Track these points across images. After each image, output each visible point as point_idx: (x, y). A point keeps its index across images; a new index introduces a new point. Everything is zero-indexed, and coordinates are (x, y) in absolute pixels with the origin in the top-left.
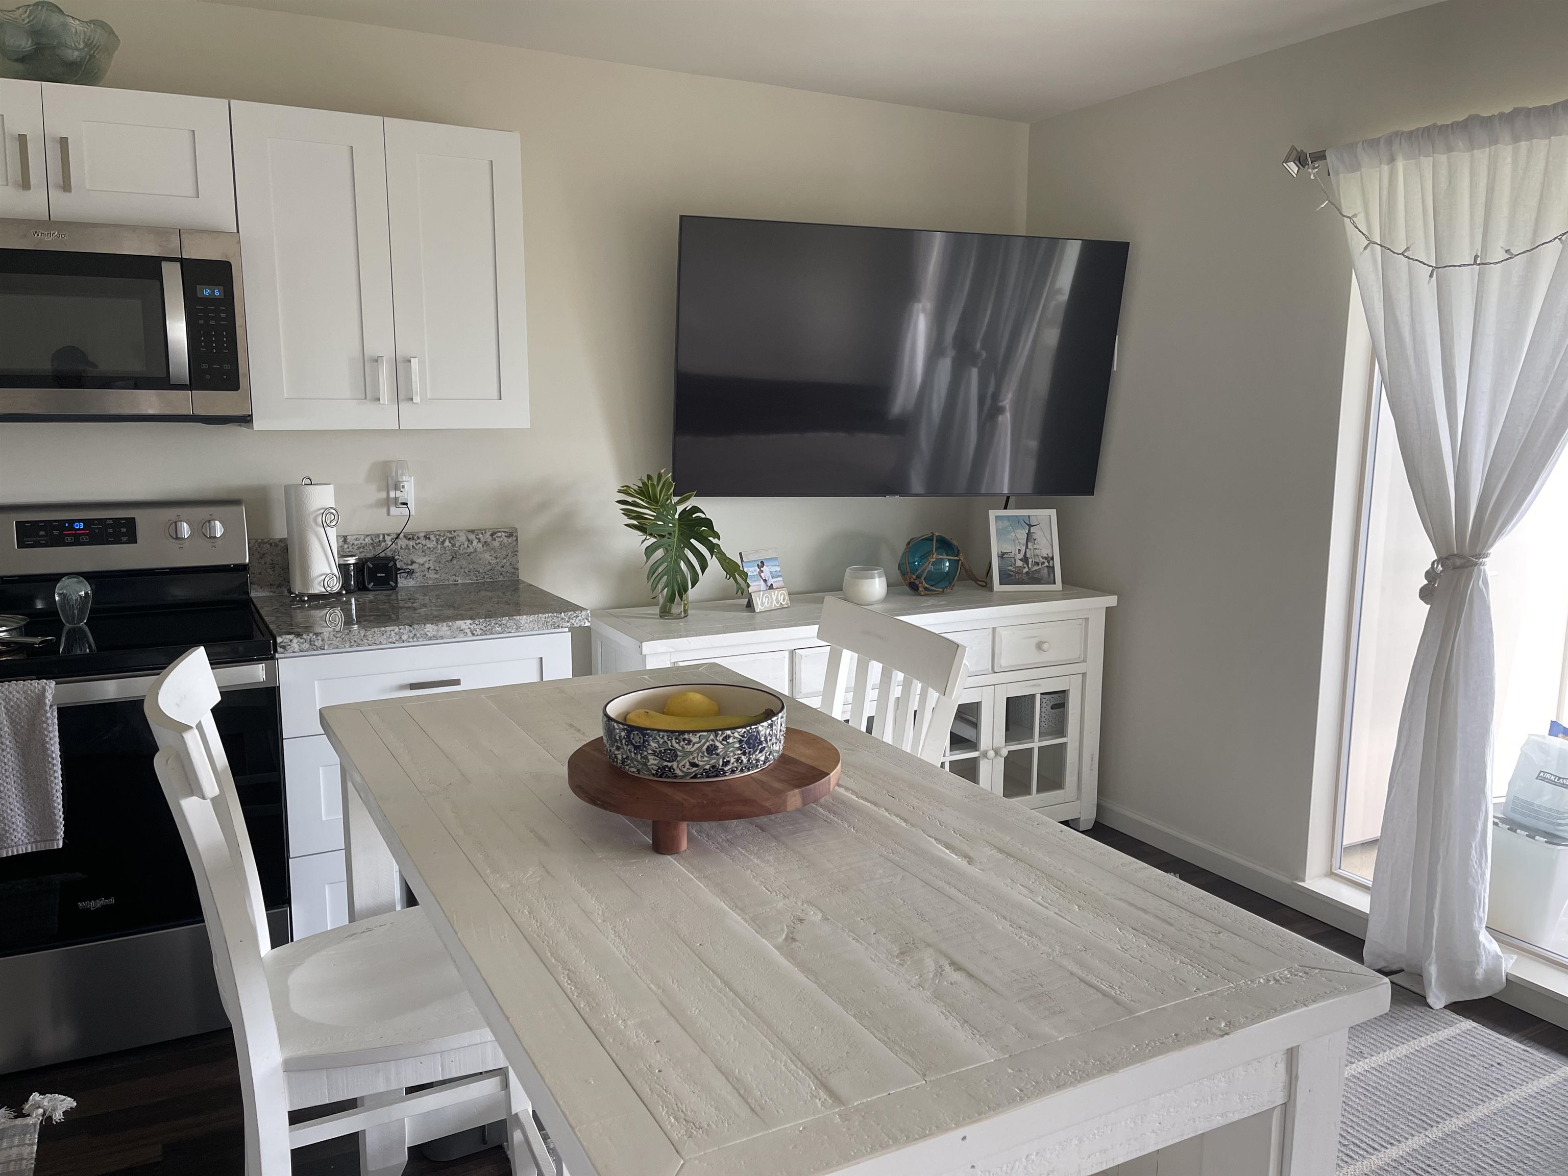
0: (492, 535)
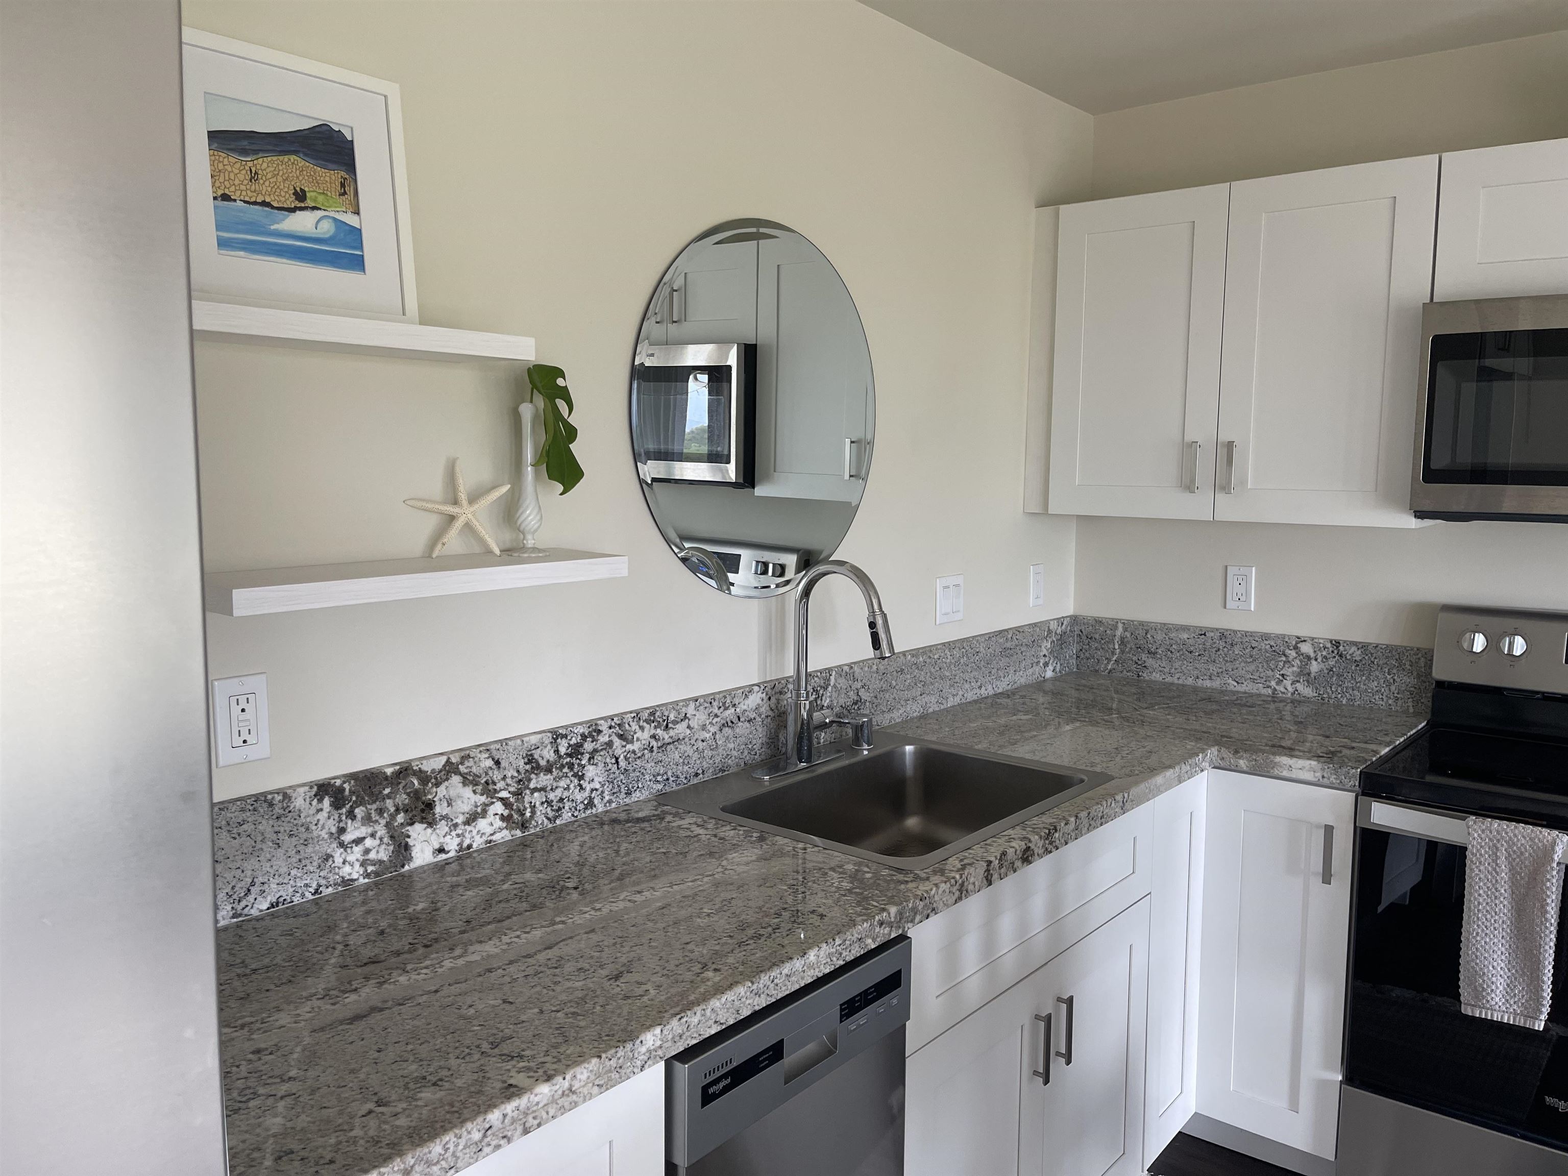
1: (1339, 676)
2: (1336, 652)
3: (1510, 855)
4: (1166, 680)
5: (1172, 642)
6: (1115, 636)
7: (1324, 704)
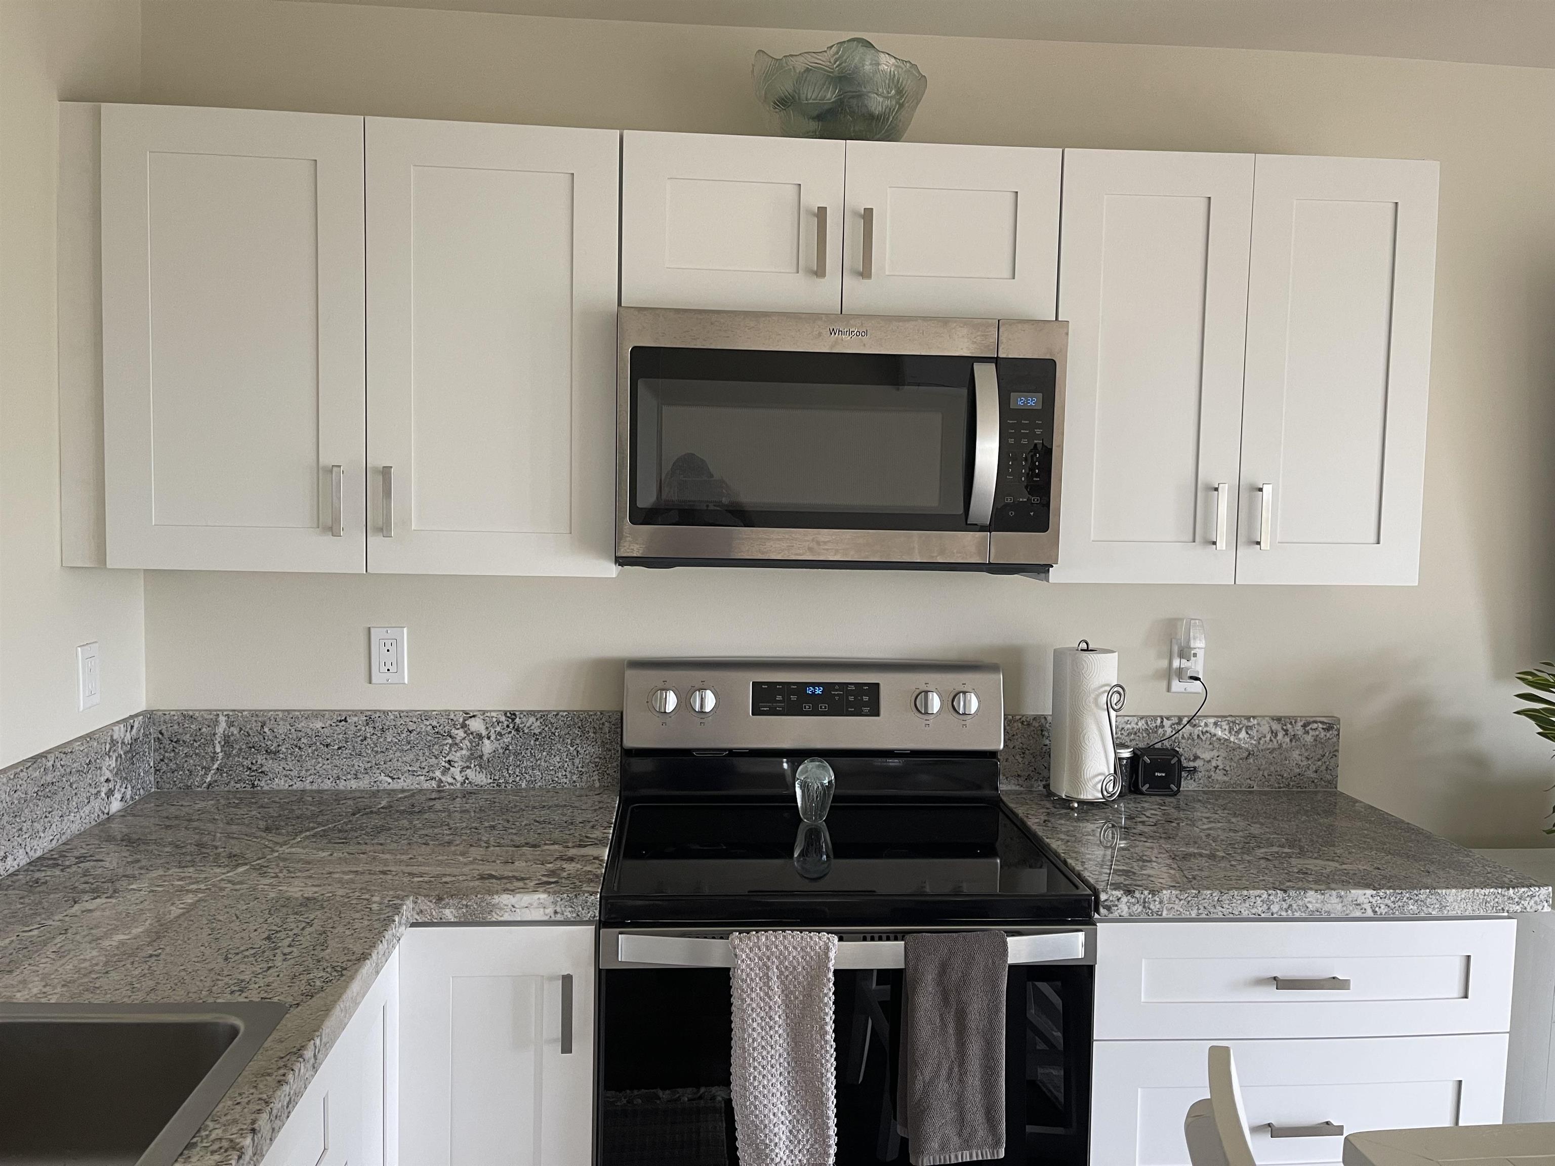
0: (1304, 726)
1: (516, 754)
2: (511, 726)
3: (781, 973)
4: (295, 787)
5: (300, 734)
6: (214, 734)
7: (500, 791)
